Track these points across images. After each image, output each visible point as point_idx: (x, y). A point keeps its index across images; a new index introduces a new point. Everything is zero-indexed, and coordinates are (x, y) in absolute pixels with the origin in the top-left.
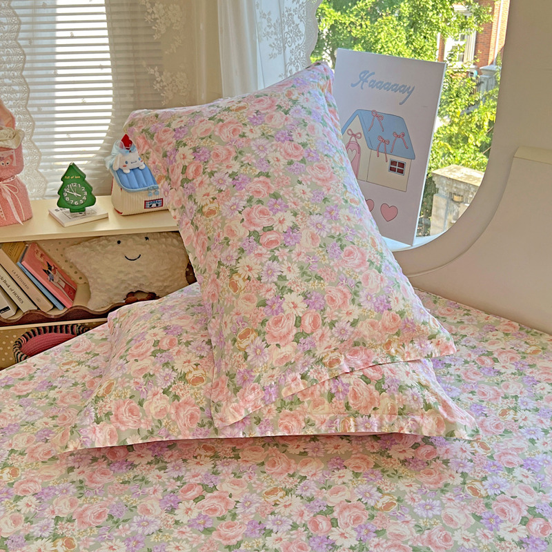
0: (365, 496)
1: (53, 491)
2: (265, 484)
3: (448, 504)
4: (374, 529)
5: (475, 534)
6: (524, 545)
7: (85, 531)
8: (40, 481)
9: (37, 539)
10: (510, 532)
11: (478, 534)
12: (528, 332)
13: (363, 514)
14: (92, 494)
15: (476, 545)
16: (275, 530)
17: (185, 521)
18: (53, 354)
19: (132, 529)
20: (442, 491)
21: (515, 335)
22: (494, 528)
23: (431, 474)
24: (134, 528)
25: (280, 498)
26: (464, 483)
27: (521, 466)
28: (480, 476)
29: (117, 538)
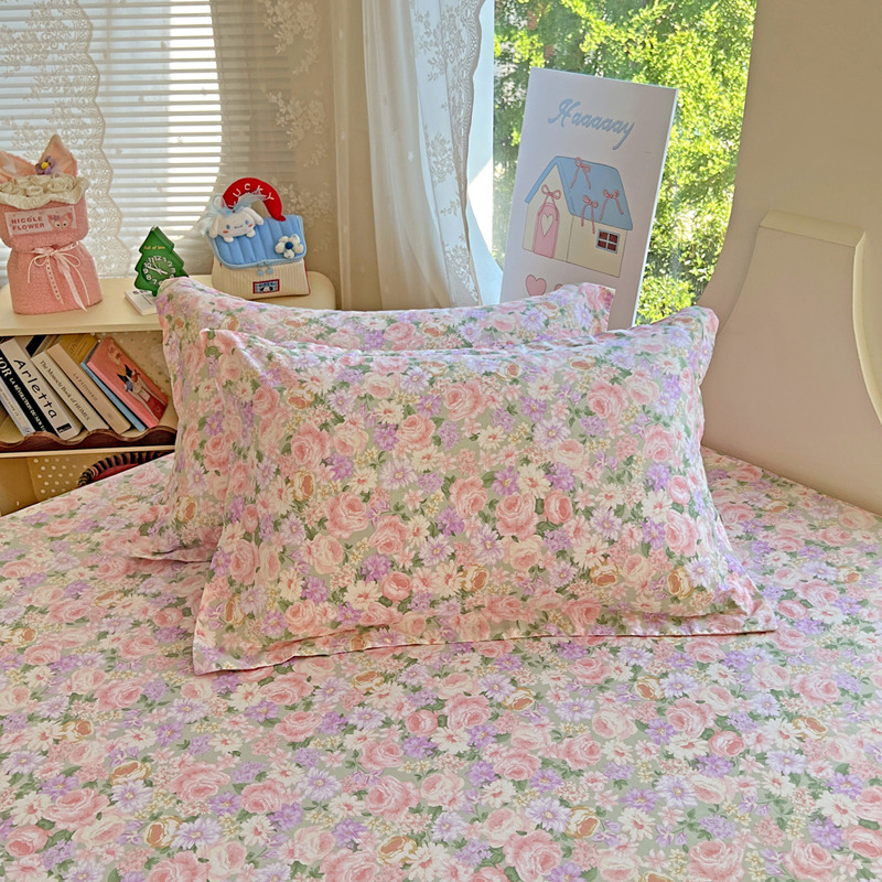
0: (492, 689)
1: (74, 661)
2: (359, 666)
3: (605, 706)
4: (494, 733)
5: (634, 747)
6: (698, 765)
7: (107, 714)
8: (60, 648)
9: (43, 720)
10: (685, 747)
11: (637, 747)
12: (773, 481)
13: (484, 712)
14: (125, 667)
15: (632, 761)
16: (359, 727)
17: (242, 709)
18: (106, 485)
19: (169, 714)
20: (601, 688)
21: (754, 484)
22: (662, 740)
23: (591, 665)
24: (173, 713)
25: (376, 685)
26: (634, 680)
27: (721, 661)
28: (659, 671)
29: (146, 724)
